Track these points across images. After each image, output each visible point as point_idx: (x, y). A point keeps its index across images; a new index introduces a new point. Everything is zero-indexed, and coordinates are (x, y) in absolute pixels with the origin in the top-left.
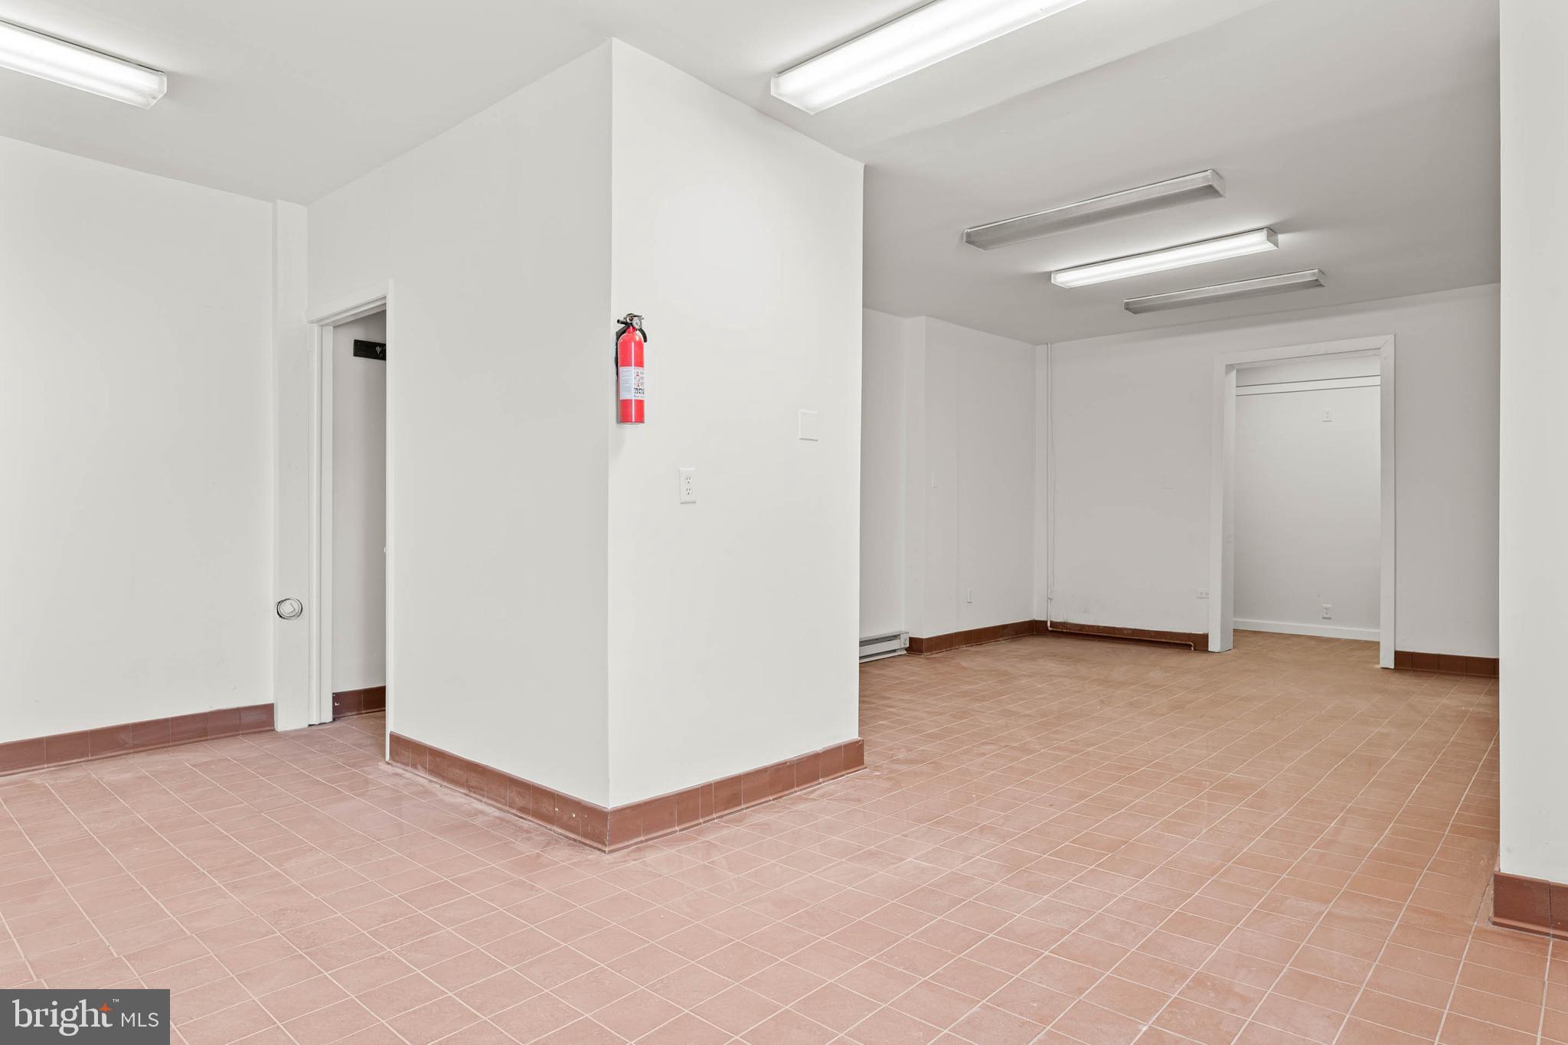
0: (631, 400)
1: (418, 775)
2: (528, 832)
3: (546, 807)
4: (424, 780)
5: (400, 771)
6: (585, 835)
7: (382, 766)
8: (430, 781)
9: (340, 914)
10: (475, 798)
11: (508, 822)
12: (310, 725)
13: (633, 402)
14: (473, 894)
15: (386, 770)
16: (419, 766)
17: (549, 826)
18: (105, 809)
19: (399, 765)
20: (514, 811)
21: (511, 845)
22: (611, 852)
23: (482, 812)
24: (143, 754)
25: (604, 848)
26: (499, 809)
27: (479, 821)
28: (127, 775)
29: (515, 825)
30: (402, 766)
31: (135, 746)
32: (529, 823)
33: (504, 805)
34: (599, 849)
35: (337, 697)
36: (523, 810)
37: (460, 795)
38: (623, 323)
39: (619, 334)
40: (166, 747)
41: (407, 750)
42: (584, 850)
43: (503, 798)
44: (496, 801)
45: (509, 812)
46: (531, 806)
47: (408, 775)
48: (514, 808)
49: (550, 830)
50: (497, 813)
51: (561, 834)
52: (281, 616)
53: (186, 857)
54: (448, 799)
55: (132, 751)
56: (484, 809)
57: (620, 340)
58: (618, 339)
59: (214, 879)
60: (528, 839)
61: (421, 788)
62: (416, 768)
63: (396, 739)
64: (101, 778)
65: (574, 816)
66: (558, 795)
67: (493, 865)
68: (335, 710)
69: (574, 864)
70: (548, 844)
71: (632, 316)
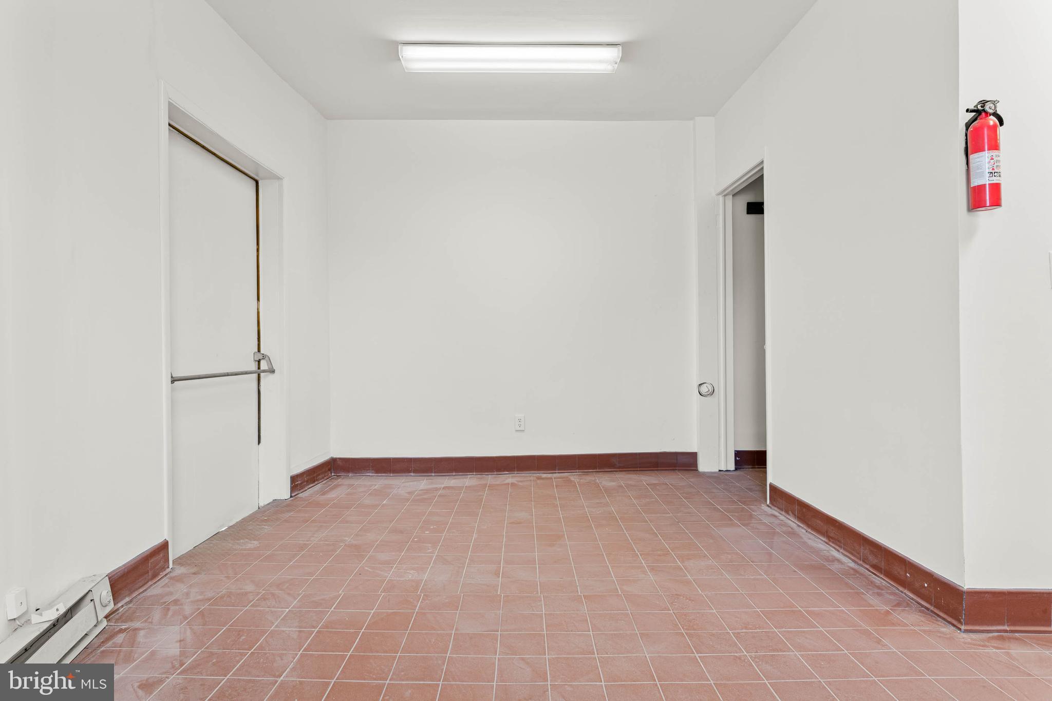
0: (985, 185)
1: (789, 519)
2: (879, 588)
3: (898, 570)
4: (795, 524)
5: (777, 514)
6: (936, 607)
7: (764, 507)
8: (799, 526)
9: (715, 611)
10: (833, 547)
11: (861, 574)
12: (720, 471)
13: (987, 186)
14: (821, 629)
15: (766, 510)
16: (790, 512)
17: (901, 589)
18: (598, 501)
19: (776, 509)
20: (868, 567)
21: (863, 596)
22: (966, 631)
23: (839, 561)
24: (624, 473)
25: (959, 625)
26: (853, 561)
27: (835, 567)
28: (614, 484)
29: (866, 578)
30: (779, 510)
31: (619, 467)
32: (880, 580)
33: (858, 558)
34: (954, 625)
35: (738, 454)
36: (874, 567)
37: (820, 541)
38: (972, 111)
39: (968, 125)
40: (636, 471)
41: (781, 498)
42: (937, 621)
43: (858, 554)
44: (852, 554)
45: (862, 566)
46: (883, 565)
47: (782, 518)
48: (867, 564)
49: (902, 592)
50: (852, 565)
51: (912, 599)
52: (701, 395)
53: (630, 541)
54: (811, 543)
55: (618, 470)
56: (843, 559)
57: (971, 129)
58: (967, 129)
59: (642, 560)
60: (879, 595)
61: (790, 530)
62: (788, 514)
63: (774, 489)
64: (601, 483)
65: (926, 585)
66: (908, 561)
67: (843, 609)
68: (737, 463)
69: (924, 631)
70: (898, 605)
71: (983, 103)
